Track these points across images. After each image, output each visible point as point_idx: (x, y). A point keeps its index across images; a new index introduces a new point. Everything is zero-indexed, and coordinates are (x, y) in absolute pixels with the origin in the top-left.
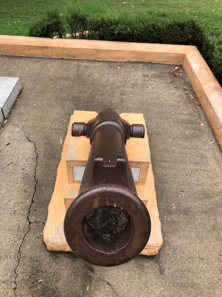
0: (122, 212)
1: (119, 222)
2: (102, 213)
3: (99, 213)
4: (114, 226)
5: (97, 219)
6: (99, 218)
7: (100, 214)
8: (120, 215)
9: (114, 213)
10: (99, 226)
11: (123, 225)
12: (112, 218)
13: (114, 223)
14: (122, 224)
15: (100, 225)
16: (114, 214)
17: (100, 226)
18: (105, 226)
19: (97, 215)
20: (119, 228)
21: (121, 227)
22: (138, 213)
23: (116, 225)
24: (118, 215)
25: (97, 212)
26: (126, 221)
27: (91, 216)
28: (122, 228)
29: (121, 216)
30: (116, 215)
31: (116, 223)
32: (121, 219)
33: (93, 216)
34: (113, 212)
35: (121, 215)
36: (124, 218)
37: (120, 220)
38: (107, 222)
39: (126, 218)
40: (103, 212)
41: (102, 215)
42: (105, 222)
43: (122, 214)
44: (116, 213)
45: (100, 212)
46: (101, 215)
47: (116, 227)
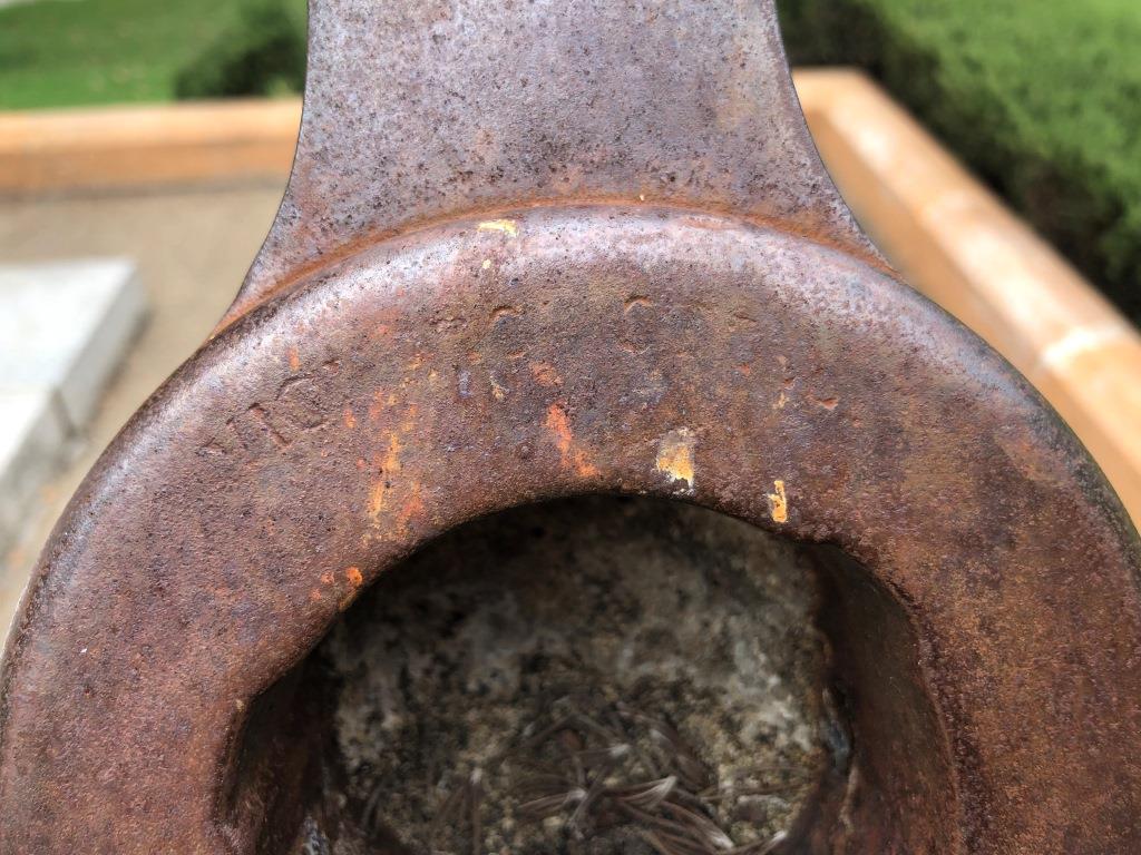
0: (738, 649)
1: (711, 769)
2: (524, 688)
3: (484, 690)
4: (668, 815)
5: (471, 765)
6: (492, 749)
7: (500, 701)
8: (715, 683)
9: (646, 669)
10: (507, 837)
11: (766, 789)
12: (629, 731)
13: (666, 785)
14: (752, 783)
15: (508, 823)
16: (645, 685)
17: (513, 832)
18: (565, 833)
19: (472, 716)
20: (727, 831)
21: (743, 814)
22: (1011, 543)
23: (690, 805)
24: (699, 684)
25: (462, 688)
26: (802, 736)
27: (404, 732)
28: (760, 821)
29: (735, 689)
30: (676, 691)
31: (679, 784)
32: (731, 726)
33: (421, 727)
34: (638, 660)
35: (733, 682)
36: (777, 711)
37: (721, 745)
38: (588, 785)
39: (791, 708)
40: (533, 680)
41: (526, 720)
42: (564, 787)
43: (746, 666)
44: (669, 669)
45: (496, 686)
46: (511, 715)
47: (687, 821)
